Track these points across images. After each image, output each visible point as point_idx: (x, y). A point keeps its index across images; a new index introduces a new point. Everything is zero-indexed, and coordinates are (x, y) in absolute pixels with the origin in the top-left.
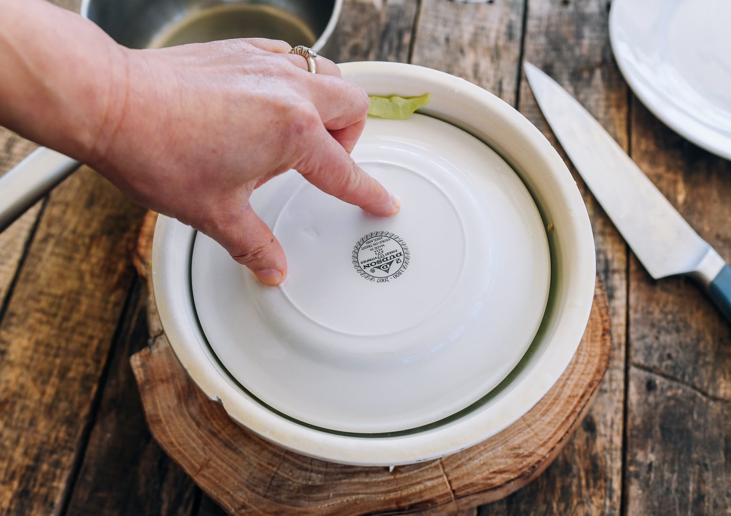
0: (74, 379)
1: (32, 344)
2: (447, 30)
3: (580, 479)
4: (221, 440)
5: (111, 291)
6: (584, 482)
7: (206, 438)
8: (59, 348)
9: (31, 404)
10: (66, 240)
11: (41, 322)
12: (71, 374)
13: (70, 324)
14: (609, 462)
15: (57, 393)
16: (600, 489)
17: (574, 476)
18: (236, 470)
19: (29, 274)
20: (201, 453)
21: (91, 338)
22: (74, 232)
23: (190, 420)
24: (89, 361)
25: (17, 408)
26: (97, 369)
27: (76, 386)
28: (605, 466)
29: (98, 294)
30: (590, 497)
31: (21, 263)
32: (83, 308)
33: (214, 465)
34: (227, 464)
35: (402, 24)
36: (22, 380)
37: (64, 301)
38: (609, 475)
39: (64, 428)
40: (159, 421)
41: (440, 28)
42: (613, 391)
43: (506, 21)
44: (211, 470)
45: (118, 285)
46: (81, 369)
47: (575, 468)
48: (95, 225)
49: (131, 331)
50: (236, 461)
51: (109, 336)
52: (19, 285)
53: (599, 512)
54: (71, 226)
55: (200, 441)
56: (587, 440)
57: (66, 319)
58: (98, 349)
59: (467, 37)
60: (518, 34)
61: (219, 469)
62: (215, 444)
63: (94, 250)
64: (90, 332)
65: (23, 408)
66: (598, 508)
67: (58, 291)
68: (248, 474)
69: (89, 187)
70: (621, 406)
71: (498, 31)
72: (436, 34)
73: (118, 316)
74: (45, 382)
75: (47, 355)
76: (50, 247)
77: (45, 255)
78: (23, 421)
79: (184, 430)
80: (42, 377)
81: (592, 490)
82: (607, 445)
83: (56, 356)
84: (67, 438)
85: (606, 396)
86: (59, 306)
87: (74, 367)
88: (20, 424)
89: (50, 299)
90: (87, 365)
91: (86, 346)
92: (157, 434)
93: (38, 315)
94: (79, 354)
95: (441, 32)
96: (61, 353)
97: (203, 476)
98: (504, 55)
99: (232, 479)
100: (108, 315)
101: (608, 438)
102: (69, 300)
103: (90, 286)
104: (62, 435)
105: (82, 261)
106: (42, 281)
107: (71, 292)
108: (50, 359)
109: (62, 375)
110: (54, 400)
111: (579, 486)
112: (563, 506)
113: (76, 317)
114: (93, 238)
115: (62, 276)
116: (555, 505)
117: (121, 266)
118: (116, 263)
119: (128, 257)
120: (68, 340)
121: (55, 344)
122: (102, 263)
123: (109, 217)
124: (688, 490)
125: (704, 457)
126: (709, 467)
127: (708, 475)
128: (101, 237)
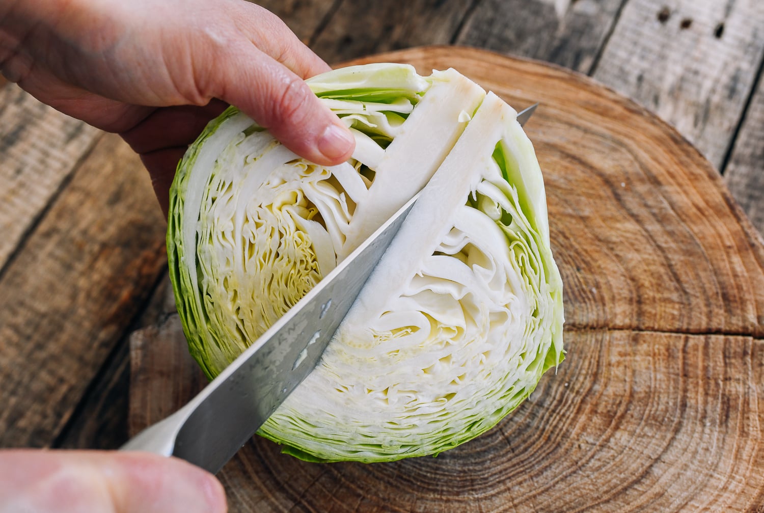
0: (24, 430)
2: (645, 65)
5: (104, 324)
8: (19, 383)
10: (72, 241)
11: (9, 342)
12: (22, 423)
13: (42, 355)
19: (16, 274)
21: (61, 380)
22: (85, 232)
24: (50, 412)
26: (55, 425)
29: (87, 324)
31: (12, 256)
32: (64, 337)
35: (585, 43)
37: (45, 322)
41: (635, 60)
43: (731, 70)
45: (115, 318)
46: (37, 419)
48: (112, 230)
49: (111, 385)
51: (84, 384)
54: (83, 224)
57: (40, 346)
58: (65, 398)
59: (669, 81)
60: (744, 90)
63: (100, 264)
64: (62, 372)
67: (42, 307)
69: (121, 178)
71: (717, 81)
72: (628, 68)
73: (101, 360)
76: (50, 246)
77: (42, 255)
83: (13, 393)
86: (37, 327)
87: (29, 414)
89: (29, 315)
90: (44, 416)
91: (51, 389)
93: (9, 332)
94: (40, 398)
95: (635, 66)
96: (21, 391)
98: (716, 119)
100: (90, 356)
102: (51, 322)
103: (82, 311)
105: (82, 274)
106: (28, 289)
107: (56, 311)
108: (6, 394)
109: (12, 421)
113: (53, 347)
114: (104, 246)
115: (52, 288)
117: (125, 294)
118: (120, 287)
119: (137, 283)
120: (33, 376)
121: (16, 377)
122: (104, 283)
123: (132, 223)
128: (114, 248)
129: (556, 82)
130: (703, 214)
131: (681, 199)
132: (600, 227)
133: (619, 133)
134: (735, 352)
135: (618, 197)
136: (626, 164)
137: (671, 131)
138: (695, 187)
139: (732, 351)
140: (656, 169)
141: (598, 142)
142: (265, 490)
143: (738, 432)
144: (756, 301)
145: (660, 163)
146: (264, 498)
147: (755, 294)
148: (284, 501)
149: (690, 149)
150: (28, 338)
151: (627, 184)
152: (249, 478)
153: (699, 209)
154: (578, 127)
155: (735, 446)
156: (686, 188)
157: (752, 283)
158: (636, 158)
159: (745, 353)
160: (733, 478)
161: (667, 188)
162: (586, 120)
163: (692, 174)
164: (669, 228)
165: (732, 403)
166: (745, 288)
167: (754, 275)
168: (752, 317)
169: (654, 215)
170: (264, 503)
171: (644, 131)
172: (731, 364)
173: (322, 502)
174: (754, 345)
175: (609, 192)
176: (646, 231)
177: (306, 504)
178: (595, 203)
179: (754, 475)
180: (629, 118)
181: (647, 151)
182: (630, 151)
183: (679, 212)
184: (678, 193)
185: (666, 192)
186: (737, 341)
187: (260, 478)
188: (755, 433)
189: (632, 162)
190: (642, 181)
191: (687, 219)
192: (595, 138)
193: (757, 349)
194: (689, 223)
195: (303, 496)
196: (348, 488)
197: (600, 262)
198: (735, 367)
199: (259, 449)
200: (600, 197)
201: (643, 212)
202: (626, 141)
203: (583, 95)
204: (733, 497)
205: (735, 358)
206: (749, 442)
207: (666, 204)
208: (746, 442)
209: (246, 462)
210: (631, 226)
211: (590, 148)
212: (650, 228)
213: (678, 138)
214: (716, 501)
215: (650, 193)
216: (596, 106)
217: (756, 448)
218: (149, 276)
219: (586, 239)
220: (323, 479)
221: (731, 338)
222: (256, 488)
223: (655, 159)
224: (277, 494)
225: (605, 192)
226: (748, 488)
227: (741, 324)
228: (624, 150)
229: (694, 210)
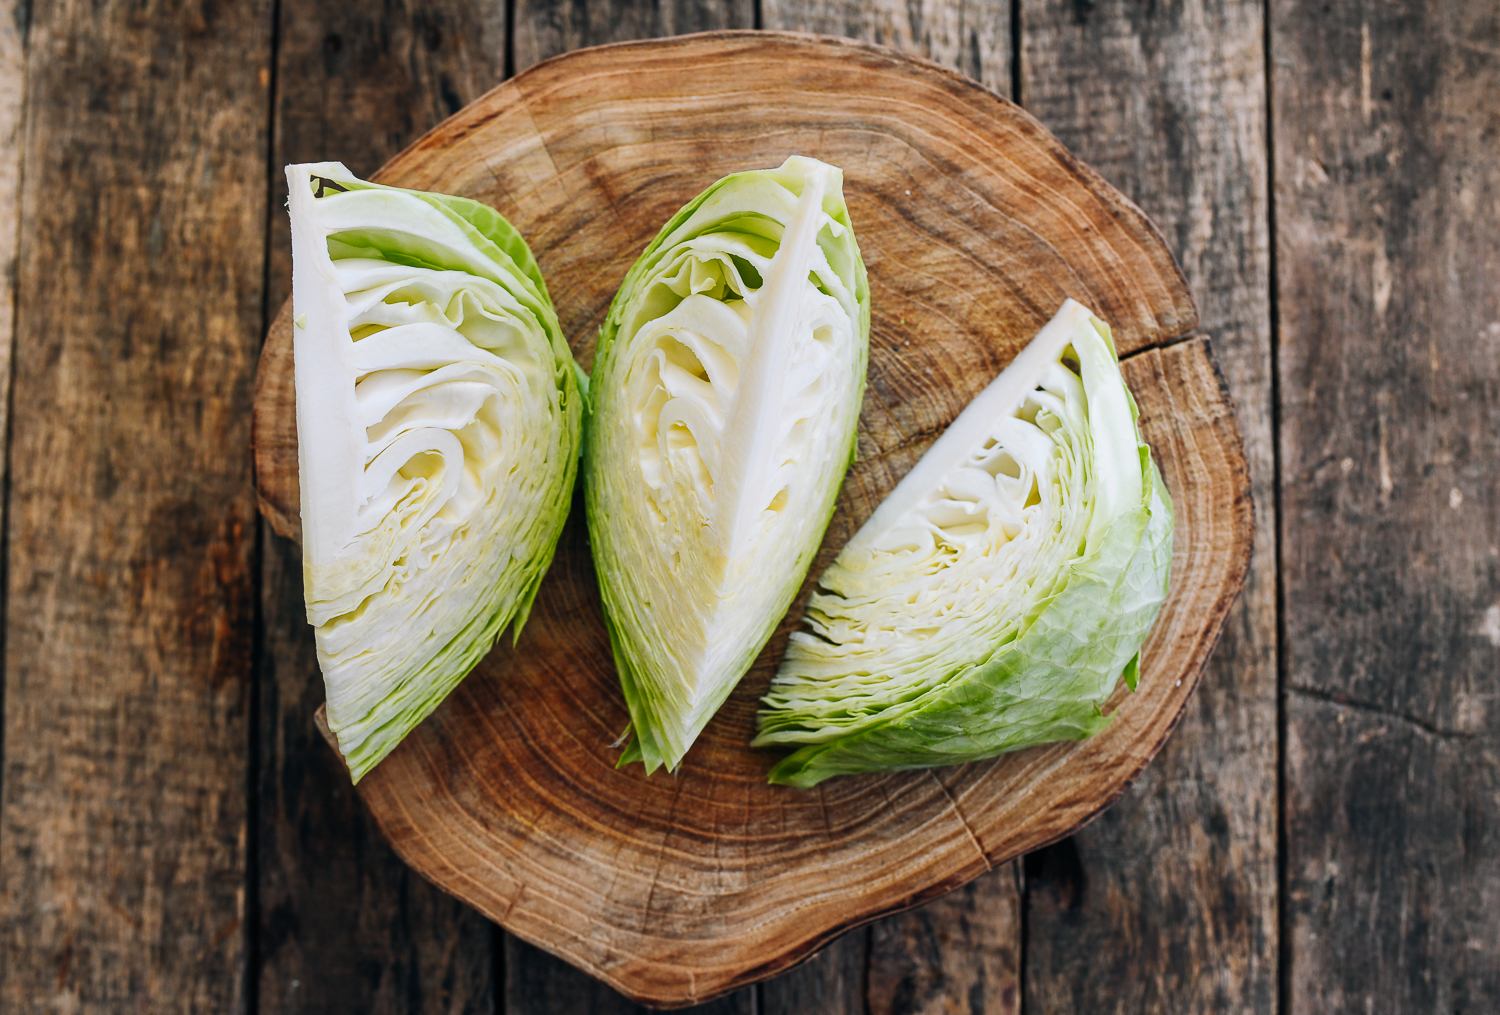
0: (192, 885)
1: (82, 826)
3: (1202, 926)
5: (216, 685)
6: (1210, 932)
8: (140, 826)
9: (121, 948)
10: (80, 579)
11: (85, 775)
12: (183, 876)
13: (149, 769)
14: (1254, 887)
15: (167, 919)
16: (1239, 939)
17: (1191, 923)
21: (202, 792)
22: (92, 558)
24: (213, 842)
25: (96, 961)
26: (234, 856)
27: (201, 898)
28: (1248, 896)
29: (189, 696)
30: (1223, 957)
32: (166, 731)
36: (85, 903)
37: (121, 720)
38: (1256, 912)
39: (202, 987)
42: (1257, 748)
45: (224, 669)
46: (201, 861)
47: (1191, 905)
48: (134, 535)
49: (280, 765)
51: (238, 783)
53: (1241, 981)
54: (81, 549)
56: (1213, 851)
57: (136, 760)
58: (223, 814)
63: (148, 597)
64: (194, 780)
65: (108, 960)
66: (1238, 974)
67: (104, 704)
69: (95, 447)
70: (1273, 774)
73: (244, 736)
74: (136, 901)
75: (120, 843)
76: (50, 606)
77: (47, 624)
78: (115, 985)
80: (126, 891)
81: (1225, 943)
82: (1250, 856)
83: (140, 843)
84: (214, 1004)
85: (1244, 758)
86: (113, 735)
87: (184, 859)
88: (110, 993)
89: (91, 722)
90: (211, 852)
91: (196, 812)
93: (74, 761)
94: (188, 829)
96: (149, 835)
100: (221, 739)
101: (1251, 841)
102: (130, 717)
103: (168, 681)
104: (202, 999)
105: (131, 625)
106: (57, 684)
107: (128, 698)
108: (131, 850)
109: (166, 880)
110: (164, 935)
111: (1202, 940)
112: (1174, 980)
113: (157, 753)
114: (137, 566)
115: (96, 667)
116: (1160, 981)
117: (218, 625)
118: (205, 618)
119: (227, 602)
120: (155, 806)
121: (132, 820)
122: (175, 623)
123: (158, 511)
124: (1398, 920)
125: (1427, 853)
126: (1437, 870)
127: (1435, 885)
128: (155, 563)
129: (745, 60)
130: (1034, 193)
131: (996, 183)
132: (901, 272)
133: (872, 110)
134: (1144, 380)
135: (908, 216)
136: (899, 157)
137: (944, 77)
138: (1009, 155)
139: (1139, 379)
140: (946, 149)
141: (846, 138)
142: (619, 835)
143: (1182, 487)
144: (1147, 295)
145: (947, 137)
146: (621, 845)
147: (1143, 285)
148: (650, 837)
149: (982, 95)
150: (111, 756)
151: (912, 190)
152: (590, 830)
153: (1026, 188)
154: (807, 124)
155: (1184, 506)
156: (998, 161)
157: (1134, 271)
158: (910, 142)
159: (1156, 375)
160: (1195, 549)
161: (972, 172)
162: (813, 107)
163: (998, 136)
164: (995, 234)
165: (1162, 451)
166: (1126, 283)
167: (1132, 259)
168: (1149, 322)
169: (968, 222)
170: (626, 852)
171: (905, 91)
172: (1143, 398)
173: (700, 815)
174: (1164, 357)
175: (894, 214)
176: (967, 251)
177: (681, 826)
178: (879, 237)
179: (1219, 533)
180: (875, 78)
181: (923, 124)
182: (898, 134)
183: (1002, 204)
184: (990, 174)
185: (972, 179)
186: (1140, 362)
187: (603, 823)
188: (1203, 479)
189: (907, 151)
190: (931, 175)
191: (1015, 210)
192: (838, 131)
193: (1170, 363)
194: (1021, 215)
195: (672, 819)
196: (725, 782)
197: (921, 326)
198: (1151, 400)
199: (582, 788)
200: (883, 225)
201: (951, 225)
202: (886, 118)
203: (795, 66)
204: (1203, 572)
205: (1146, 387)
206: (1200, 494)
207: (979, 200)
208: (1196, 496)
209: (574, 812)
210: (943, 253)
211: (839, 152)
212: (969, 245)
213: (960, 85)
214: (1184, 587)
215: (950, 189)
216: (819, 78)
217: (1211, 497)
218: (239, 581)
219: (888, 298)
220: (687, 785)
221: (1131, 360)
222: (606, 838)
223: (938, 133)
224: (637, 832)
225: (886, 214)
226: (1218, 553)
227: (1137, 336)
228: (887, 136)
229: (1021, 192)
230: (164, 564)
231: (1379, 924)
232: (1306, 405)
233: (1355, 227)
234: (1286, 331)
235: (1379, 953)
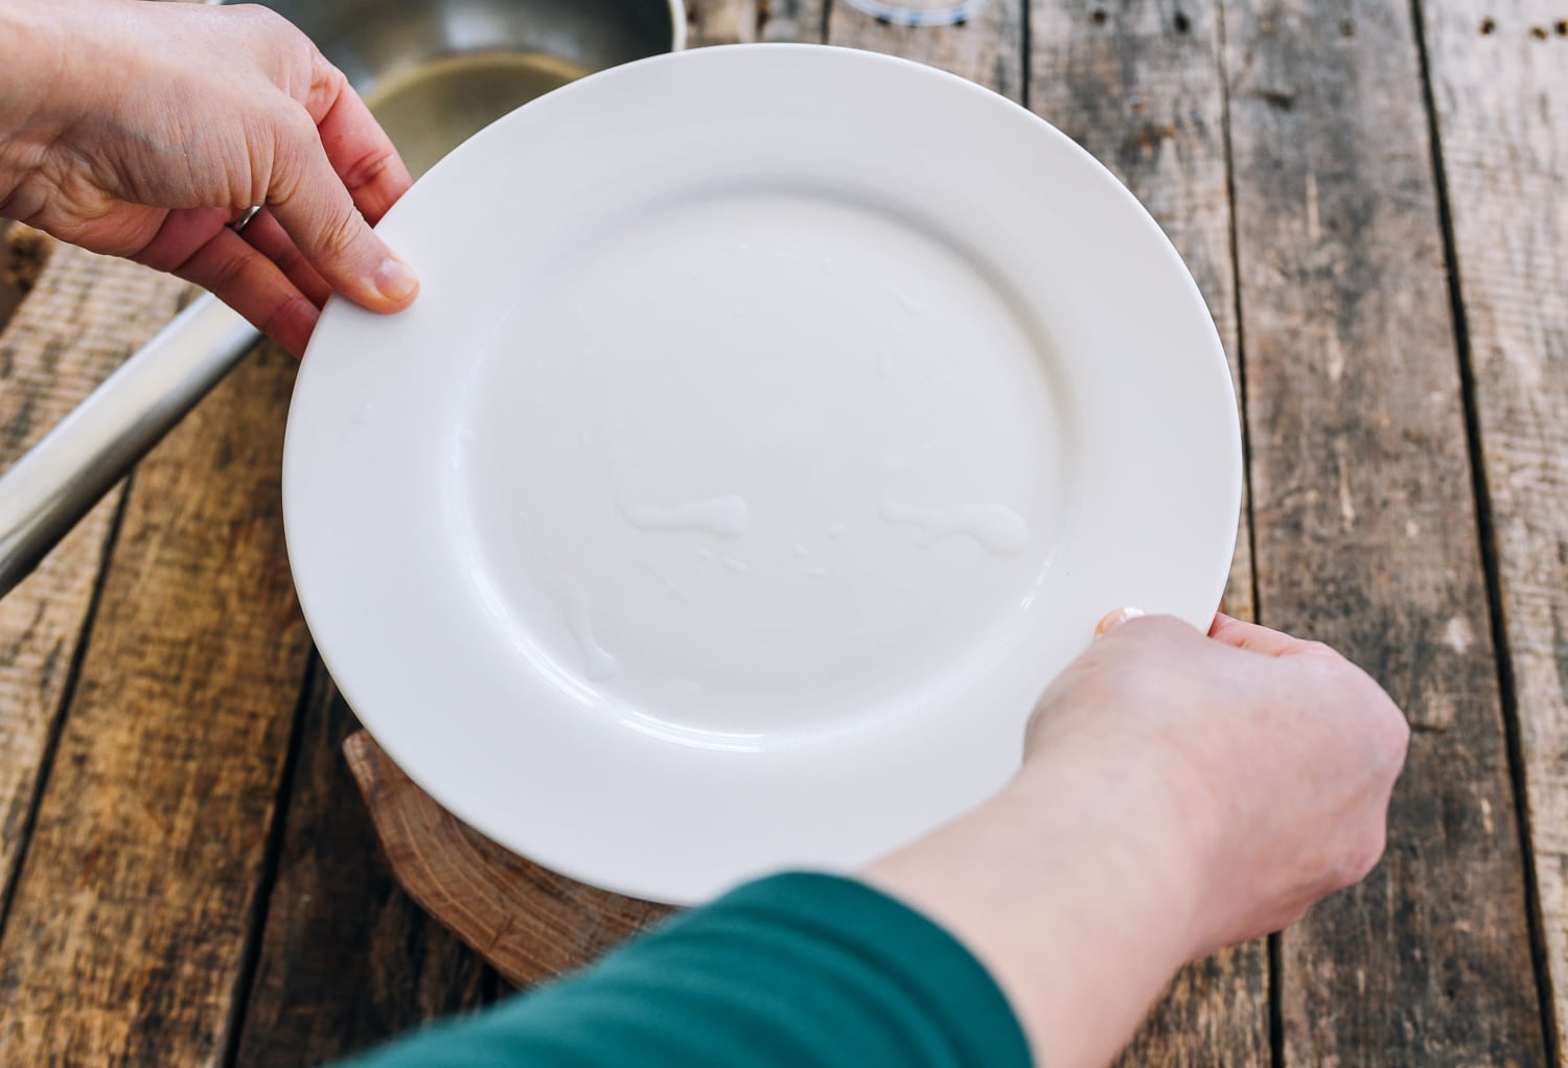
0: (227, 798)
1: (137, 739)
4: (530, 880)
5: (284, 624)
7: (503, 879)
8: (191, 742)
9: (149, 853)
10: (183, 533)
11: (150, 695)
12: (220, 790)
13: (210, 693)
15: (197, 827)
18: (564, 932)
19: (116, 604)
20: (496, 907)
21: (253, 716)
22: (198, 516)
23: (469, 848)
24: (254, 761)
25: (122, 862)
26: (271, 774)
27: (233, 811)
29: (258, 633)
31: (99, 584)
32: (231, 660)
33: (522, 927)
34: (547, 924)
36: (123, 809)
37: (192, 651)
39: (217, 892)
40: (411, 856)
43: (991, 60)
44: (516, 937)
46: (240, 776)
48: (238, 500)
50: (562, 915)
51: (288, 710)
52: (99, 627)
54: (191, 507)
55: (491, 886)
57: (199, 684)
58: (269, 737)
60: (1015, 81)
61: (533, 933)
62: (520, 889)
63: (240, 549)
64: (248, 705)
65: (132, 864)
67: (182, 635)
68: (587, 938)
69: (220, 429)
73: (301, 671)
74: (171, 810)
75: (169, 756)
76: (153, 549)
77: (146, 567)
78: (135, 886)
79: (459, 867)
80: (164, 801)
83: (188, 757)
84: (224, 910)
86: (183, 662)
87: (224, 774)
88: (129, 893)
89: (165, 650)
90: (250, 769)
91: (245, 733)
92: (409, 880)
93: (144, 683)
94: (232, 749)
96: (197, 750)
97: (504, 949)
99: (558, 949)
100: (281, 671)
102: (201, 648)
103: (241, 619)
104: (214, 905)
105: (220, 571)
106: (145, 616)
107: (204, 631)
108: (177, 763)
109: (204, 792)
110: (191, 842)
113: (219, 679)
114: (236, 525)
115: (181, 604)
120: (209, 726)
121: (183, 736)
122: (259, 572)
124: (1384, 896)
125: (1409, 835)
126: (1420, 852)
127: (1418, 866)
128: (252, 523)
150: (177, 679)
230: (259, 524)
231: (1365, 899)
232: (1272, 448)
233: (1310, 316)
234: (1253, 390)
235: (1368, 928)
